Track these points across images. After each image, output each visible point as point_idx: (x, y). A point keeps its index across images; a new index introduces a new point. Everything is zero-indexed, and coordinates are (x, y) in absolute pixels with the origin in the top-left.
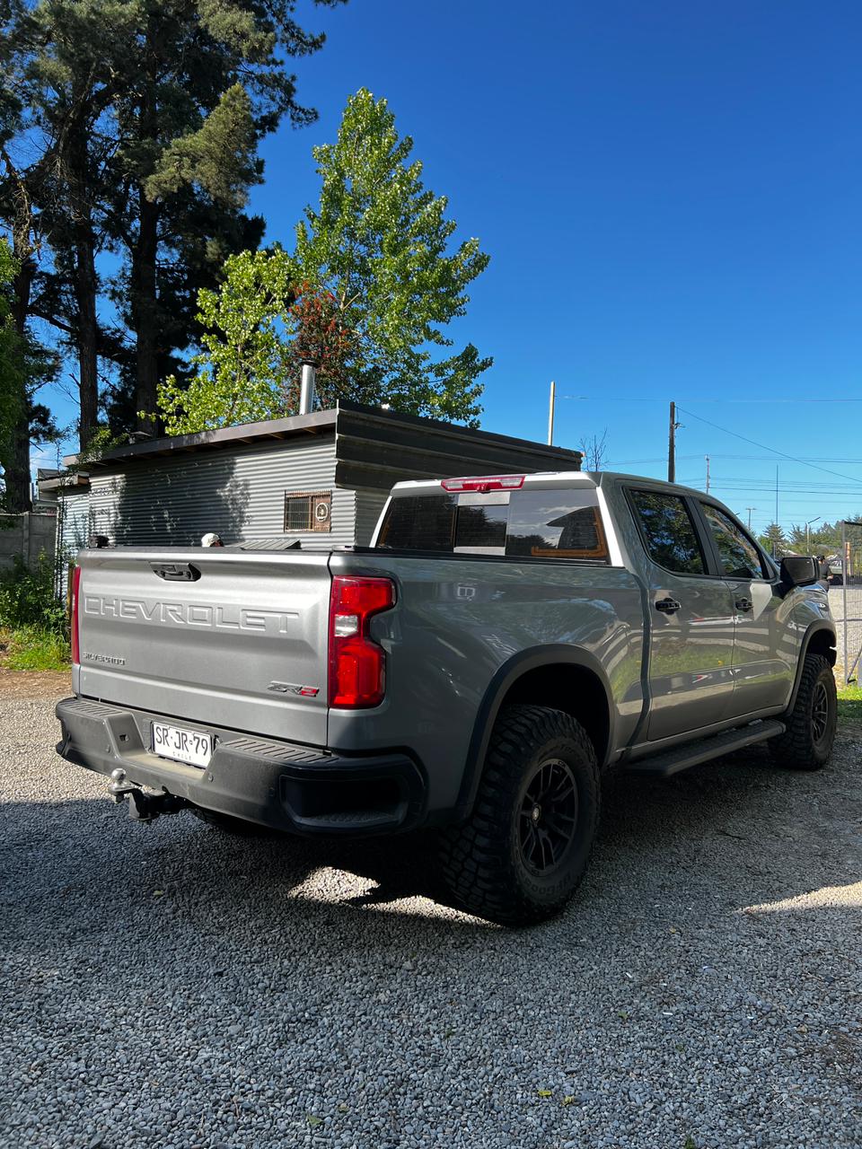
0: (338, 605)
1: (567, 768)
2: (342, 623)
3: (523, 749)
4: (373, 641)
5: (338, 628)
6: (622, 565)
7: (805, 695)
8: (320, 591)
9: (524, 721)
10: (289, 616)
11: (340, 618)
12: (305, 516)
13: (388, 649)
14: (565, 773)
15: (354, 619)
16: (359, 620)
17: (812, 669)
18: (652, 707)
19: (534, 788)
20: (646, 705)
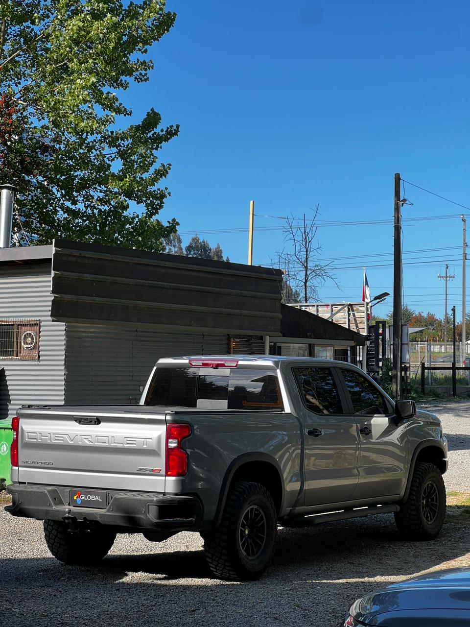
0: (169, 435)
1: (261, 511)
2: (171, 443)
3: (241, 498)
4: (183, 449)
5: (169, 444)
6: (290, 412)
7: (416, 489)
8: (162, 430)
9: (242, 487)
10: (148, 440)
11: (170, 440)
12: (11, 344)
13: (189, 453)
14: (260, 513)
15: (176, 441)
16: (178, 441)
17: (422, 472)
18: (306, 487)
19: (246, 518)
20: (302, 485)
